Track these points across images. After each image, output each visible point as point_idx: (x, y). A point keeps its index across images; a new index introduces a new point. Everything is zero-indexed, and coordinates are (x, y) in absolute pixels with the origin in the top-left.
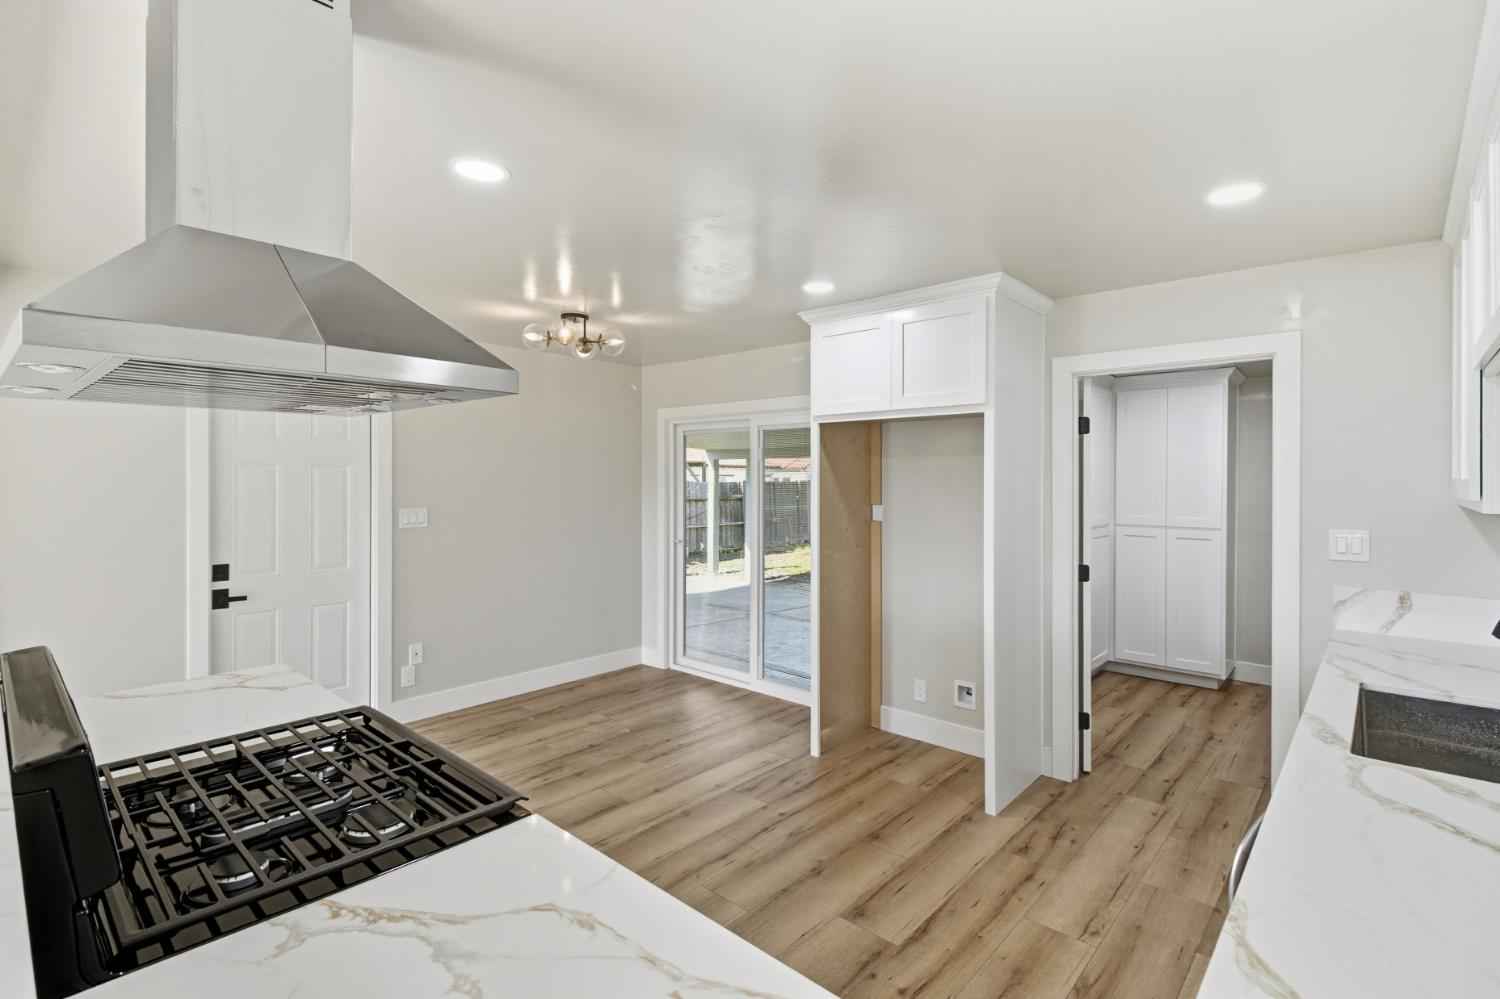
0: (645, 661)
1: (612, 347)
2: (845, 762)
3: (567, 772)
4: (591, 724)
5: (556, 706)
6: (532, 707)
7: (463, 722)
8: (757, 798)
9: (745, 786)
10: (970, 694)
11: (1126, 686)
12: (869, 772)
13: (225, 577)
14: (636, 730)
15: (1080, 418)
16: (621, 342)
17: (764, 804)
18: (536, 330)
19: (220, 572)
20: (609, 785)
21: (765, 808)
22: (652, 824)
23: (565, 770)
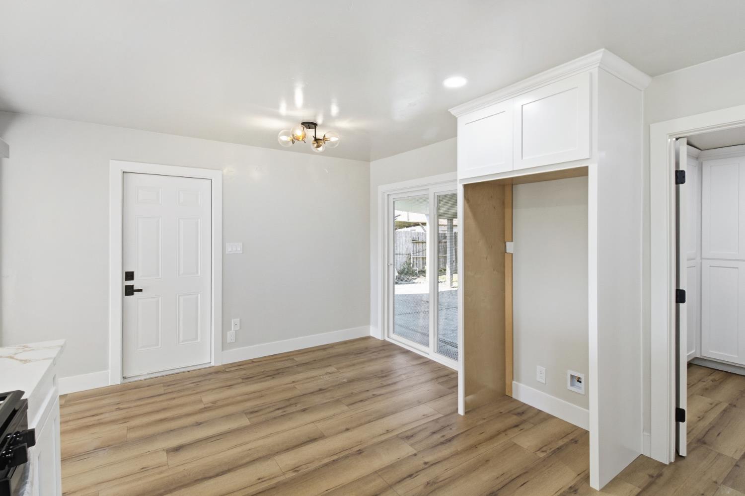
0: (372, 335)
1: (332, 142)
2: (481, 422)
3: (299, 407)
4: (327, 373)
5: (312, 360)
6: (299, 359)
7: (259, 365)
8: (411, 445)
9: (406, 434)
10: (580, 382)
11: (711, 378)
12: (498, 433)
13: (132, 279)
14: (351, 381)
15: (677, 172)
16: (337, 139)
17: (415, 452)
18: (287, 134)
19: (129, 276)
20: (319, 421)
21: (415, 455)
22: (335, 457)
23: (298, 406)
